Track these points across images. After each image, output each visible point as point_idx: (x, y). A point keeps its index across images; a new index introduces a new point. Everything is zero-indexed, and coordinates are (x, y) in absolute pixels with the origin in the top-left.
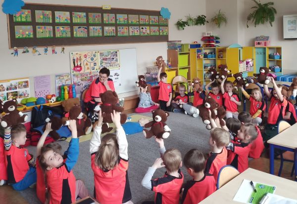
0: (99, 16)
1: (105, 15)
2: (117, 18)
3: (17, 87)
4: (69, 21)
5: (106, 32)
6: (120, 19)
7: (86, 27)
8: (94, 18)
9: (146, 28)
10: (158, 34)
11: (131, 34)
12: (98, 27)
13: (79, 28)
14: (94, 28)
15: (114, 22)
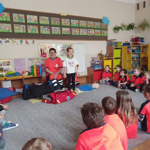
0: (58, 20)
1: (63, 20)
2: (71, 22)
3: (2, 65)
4: (37, 23)
5: (64, 32)
6: (73, 23)
7: (49, 27)
8: (55, 21)
9: (92, 31)
10: (100, 35)
11: (81, 34)
12: (57, 28)
13: (44, 27)
14: (55, 29)
15: (69, 25)
